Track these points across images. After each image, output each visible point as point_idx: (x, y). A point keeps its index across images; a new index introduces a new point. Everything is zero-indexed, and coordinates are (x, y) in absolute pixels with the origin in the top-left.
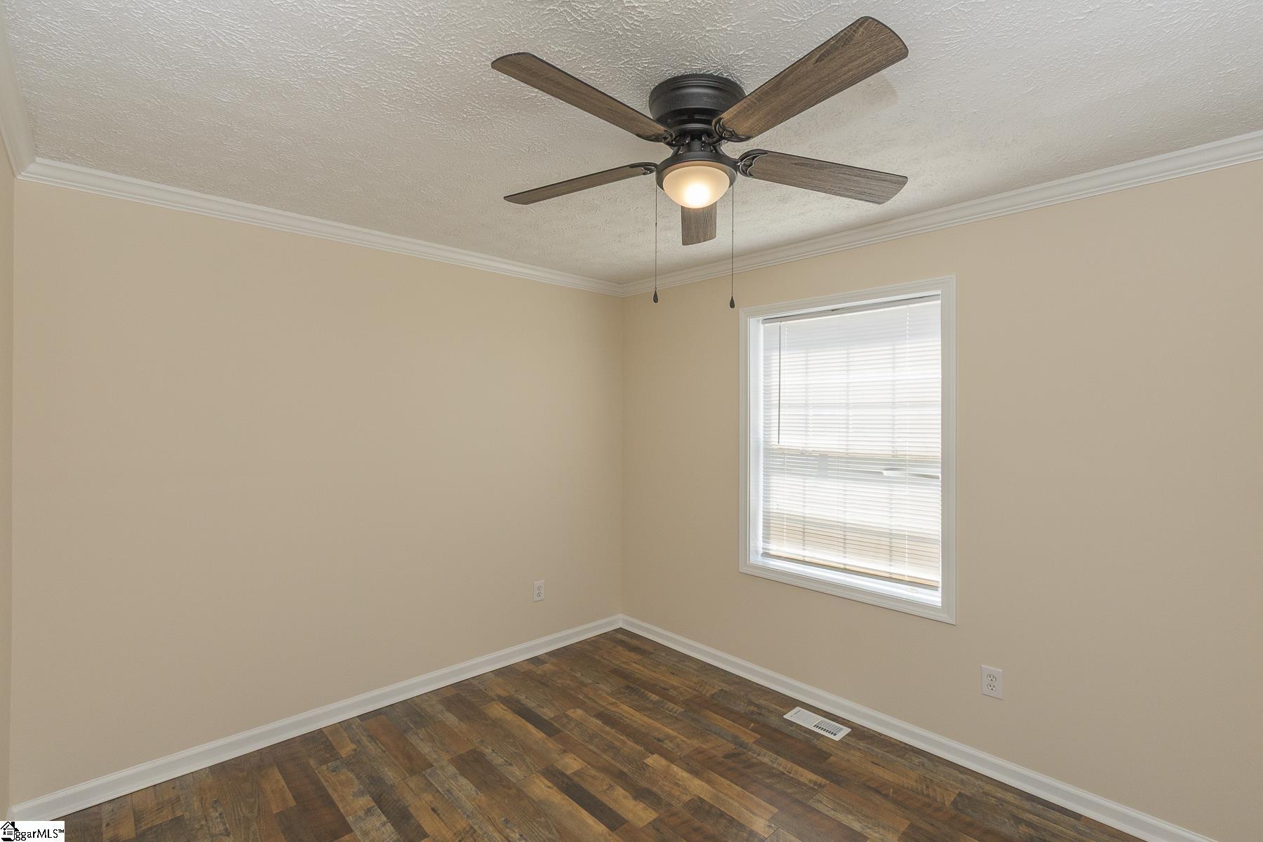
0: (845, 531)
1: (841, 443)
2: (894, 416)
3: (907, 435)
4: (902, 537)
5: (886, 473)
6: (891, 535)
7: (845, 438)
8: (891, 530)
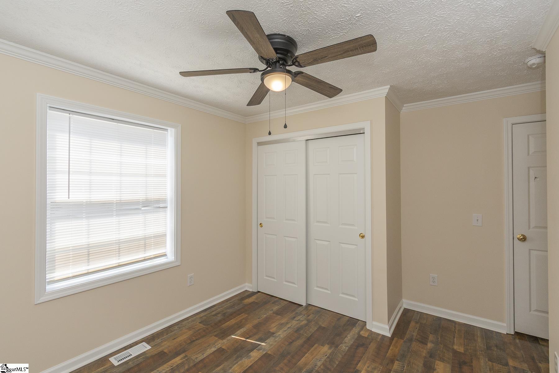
0: (119, 245)
1: (117, 195)
2: (147, 181)
3: (153, 190)
4: (150, 238)
5: (143, 208)
6: (145, 239)
7: (119, 193)
8: (145, 236)
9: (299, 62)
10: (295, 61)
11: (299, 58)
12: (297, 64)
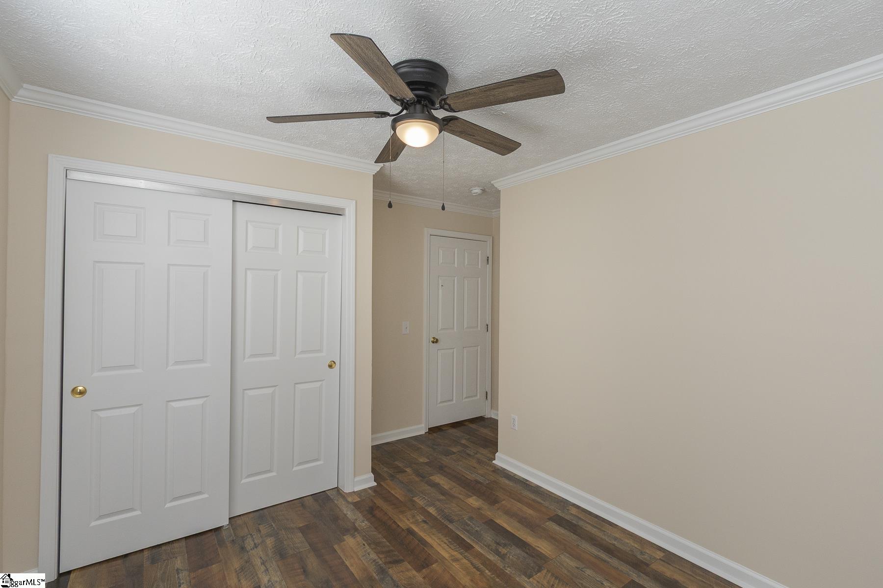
9: (449, 105)
10: (443, 102)
11: (449, 99)
12: (446, 107)
